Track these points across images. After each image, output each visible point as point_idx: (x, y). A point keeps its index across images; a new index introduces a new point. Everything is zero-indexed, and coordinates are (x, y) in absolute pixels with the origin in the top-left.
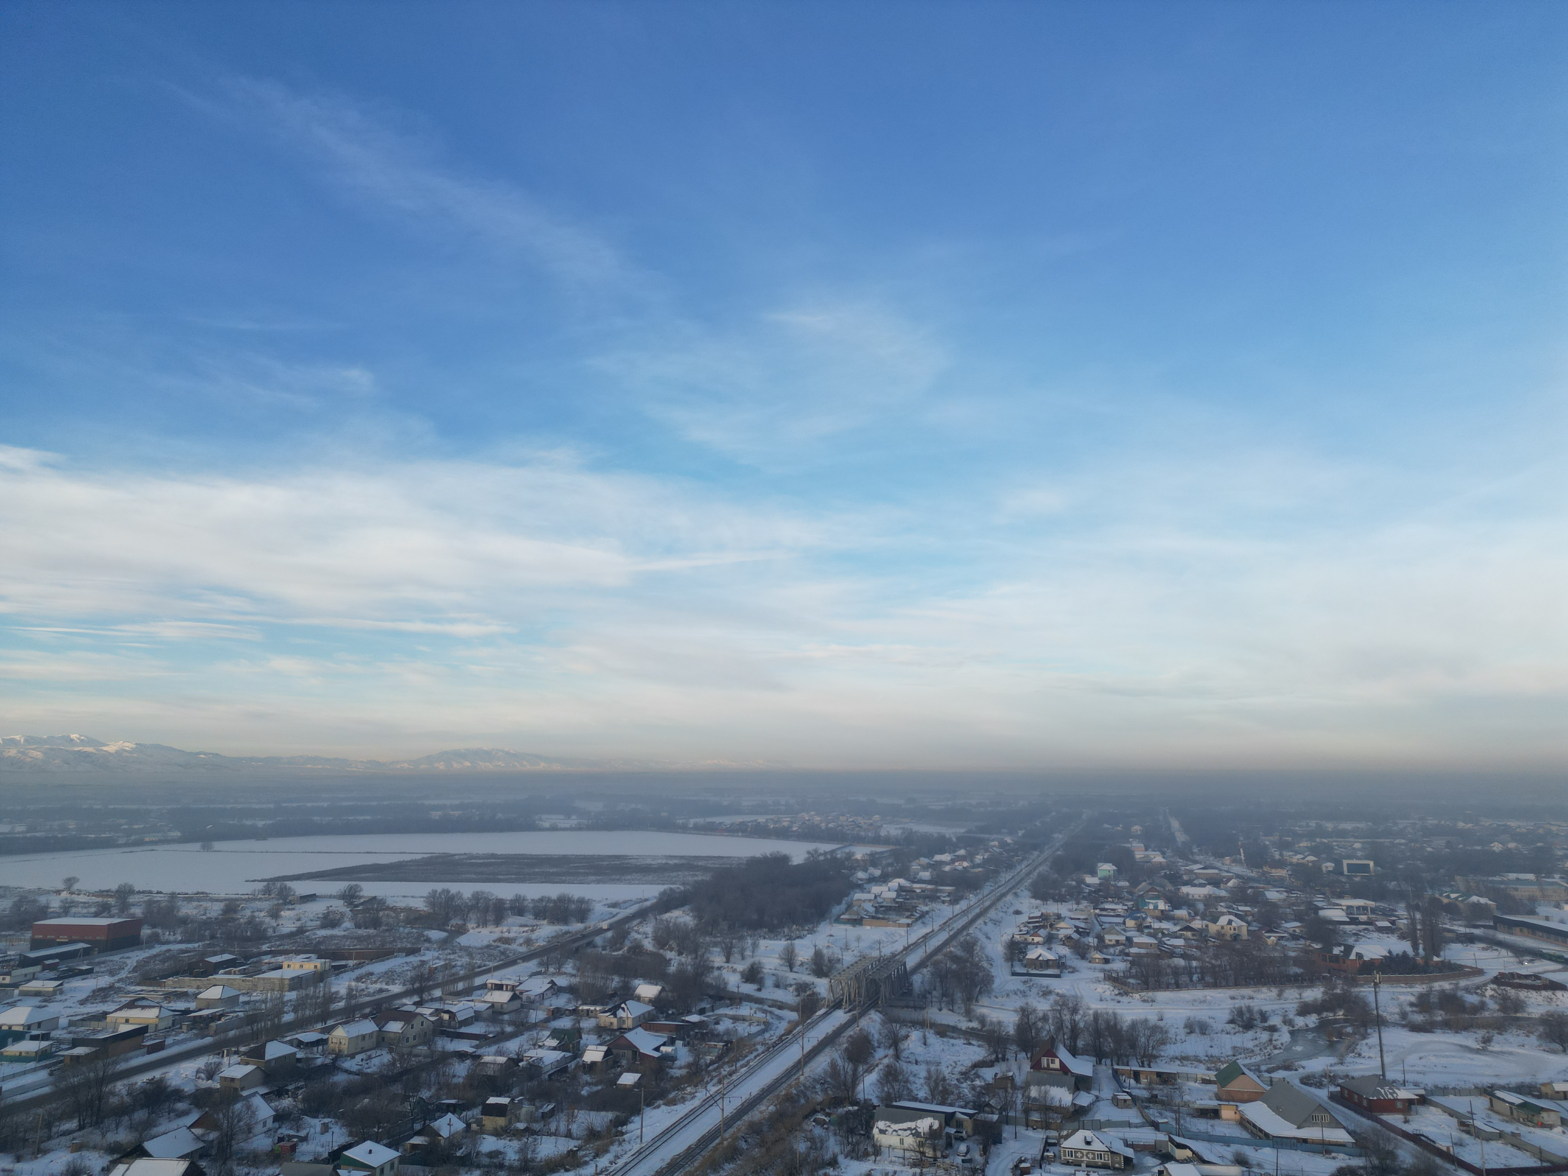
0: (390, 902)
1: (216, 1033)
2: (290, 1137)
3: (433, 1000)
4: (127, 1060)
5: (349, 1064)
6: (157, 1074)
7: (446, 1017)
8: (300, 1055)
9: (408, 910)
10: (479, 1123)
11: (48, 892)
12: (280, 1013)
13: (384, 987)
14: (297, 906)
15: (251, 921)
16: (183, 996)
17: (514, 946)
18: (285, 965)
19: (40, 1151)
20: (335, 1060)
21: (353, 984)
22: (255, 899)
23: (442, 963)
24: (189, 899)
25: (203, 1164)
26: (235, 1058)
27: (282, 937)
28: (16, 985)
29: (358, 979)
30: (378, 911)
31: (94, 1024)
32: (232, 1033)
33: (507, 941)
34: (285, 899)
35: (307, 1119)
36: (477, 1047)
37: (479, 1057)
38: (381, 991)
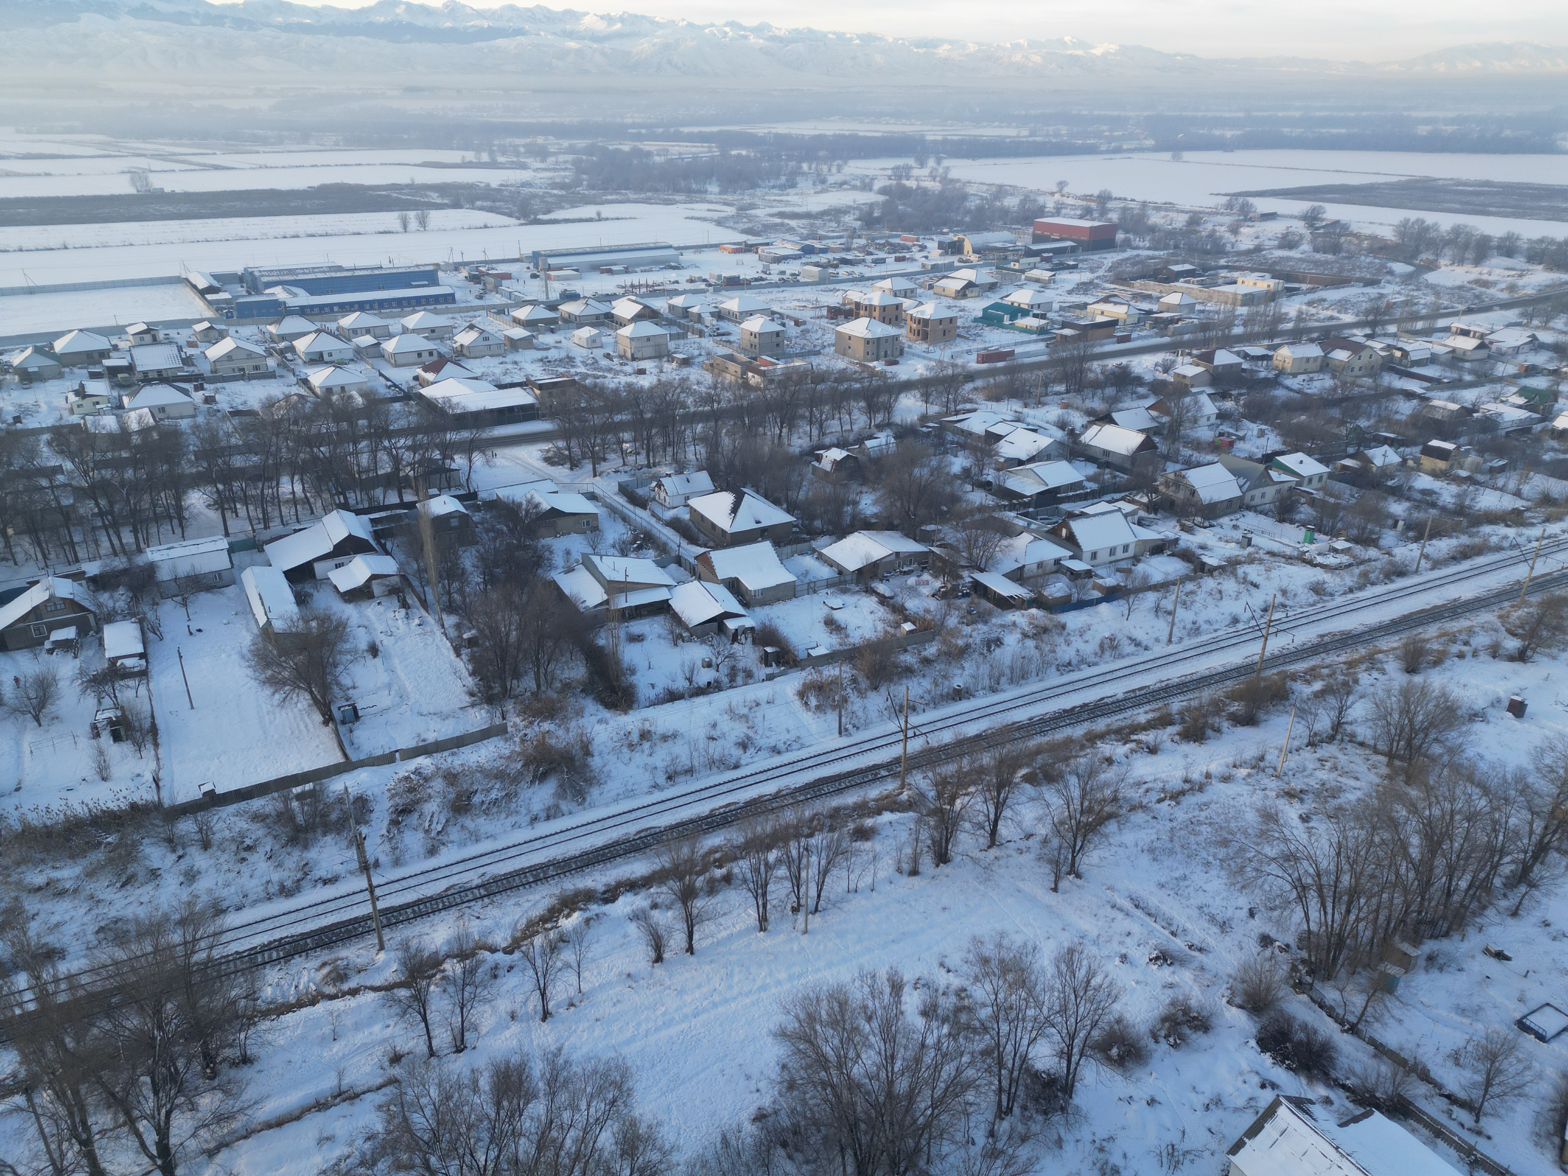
0: (1354, 228)
1: (1173, 335)
2: (1229, 434)
3: (1386, 335)
4: (1102, 345)
5: (1289, 382)
6: (1124, 361)
7: (1398, 354)
8: (1245, 366)
9: (1373, 238)
10: (1417, 461)
11: (1044, 193)
12: (1230, 325)
13: (1336, 314)
14: (1257, 224)
15: (1212, 235)
16: (1148, 298)
17: (1492, 291)
18: (1240, 281)
19: (1040, 403)
20: (1277, 376)
21: (1304, 307)
22: (1217, 214)
23: (1403, 298)
24: (1158, 209)
25: (1156, 439)
26: (1188, 359)
27: (1239, 253)
28: (1023, 271)
29: (1310, 304)
30: (1340, 235)
31: (1078, 312)
32: (1186, 337)
33: (1486, 284)
34: (1246, 216)
35: (1246, 423)
36: (1428, 389)
37: (1428, 399)
38: (1331, 318)
